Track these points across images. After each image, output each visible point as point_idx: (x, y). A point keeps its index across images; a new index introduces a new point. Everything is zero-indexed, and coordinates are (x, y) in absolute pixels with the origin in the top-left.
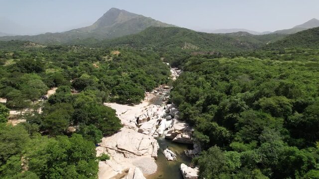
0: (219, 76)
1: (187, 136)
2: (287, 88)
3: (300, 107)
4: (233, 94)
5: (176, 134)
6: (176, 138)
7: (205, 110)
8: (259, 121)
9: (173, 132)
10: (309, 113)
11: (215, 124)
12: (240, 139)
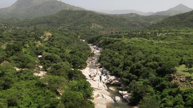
0: (126, 51)
1: (118, 81)
2: (156, 58)
3: (160, 65)
4: (136, 61)
5: (112, 81)
6: (112, 83)
7: (124, 69)
8: (148, 71)
9: (110, 80)
10: (162, 67)
11: (131, 74)
12: (142, 77)
